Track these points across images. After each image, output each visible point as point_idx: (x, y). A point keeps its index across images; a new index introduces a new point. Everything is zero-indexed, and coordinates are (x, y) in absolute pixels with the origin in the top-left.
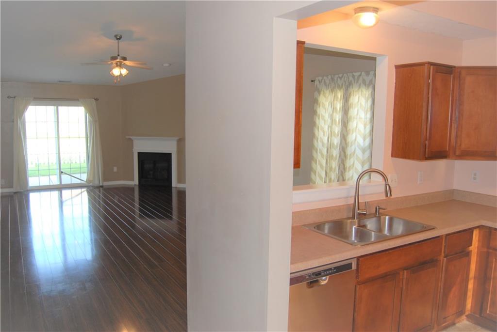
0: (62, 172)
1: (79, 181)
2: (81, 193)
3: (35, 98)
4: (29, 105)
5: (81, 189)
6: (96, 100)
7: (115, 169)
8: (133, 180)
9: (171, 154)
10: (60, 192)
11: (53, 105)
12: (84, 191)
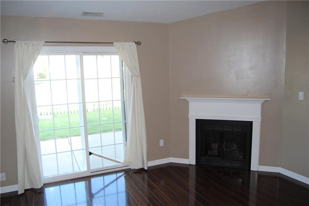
0: (90, 154)
1: (113, 164)
2: (117, 179)
3: (45, 42)
4: (38, 55)
5: (116, 174)
6: (138, 43)
7: (162, 143)
8: (187, 157)
9: (251, 123)
10: (87, 182)
11: (75, 53)
12: (120, 177)
